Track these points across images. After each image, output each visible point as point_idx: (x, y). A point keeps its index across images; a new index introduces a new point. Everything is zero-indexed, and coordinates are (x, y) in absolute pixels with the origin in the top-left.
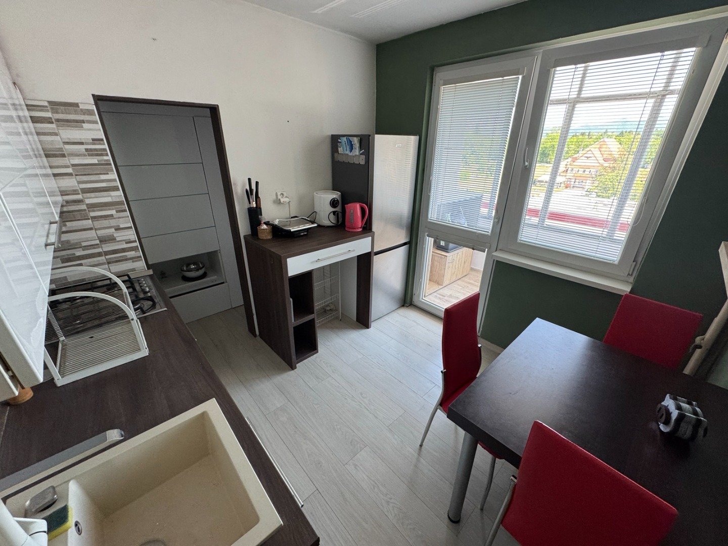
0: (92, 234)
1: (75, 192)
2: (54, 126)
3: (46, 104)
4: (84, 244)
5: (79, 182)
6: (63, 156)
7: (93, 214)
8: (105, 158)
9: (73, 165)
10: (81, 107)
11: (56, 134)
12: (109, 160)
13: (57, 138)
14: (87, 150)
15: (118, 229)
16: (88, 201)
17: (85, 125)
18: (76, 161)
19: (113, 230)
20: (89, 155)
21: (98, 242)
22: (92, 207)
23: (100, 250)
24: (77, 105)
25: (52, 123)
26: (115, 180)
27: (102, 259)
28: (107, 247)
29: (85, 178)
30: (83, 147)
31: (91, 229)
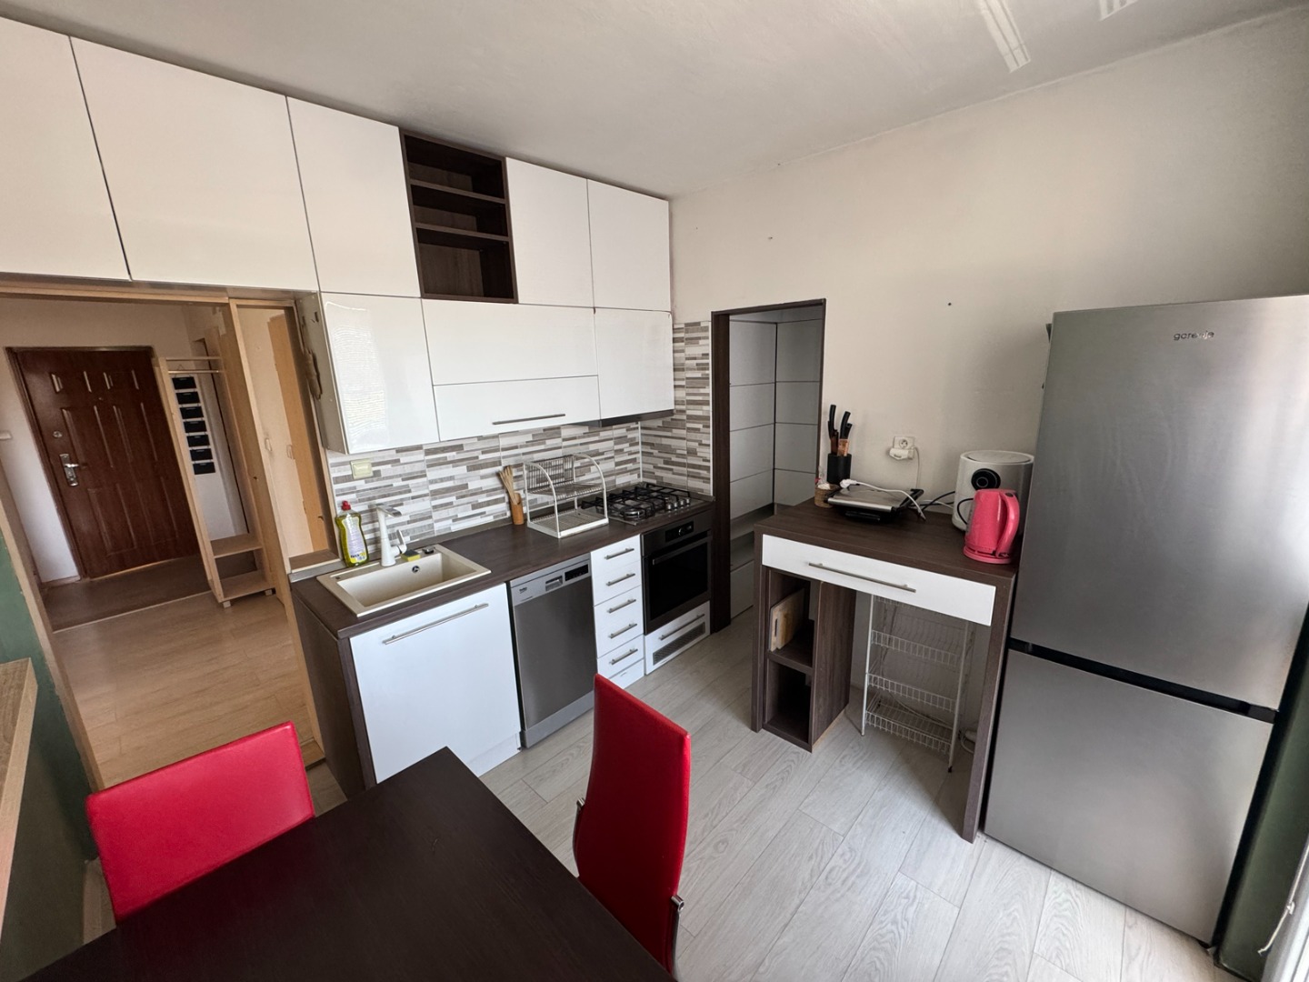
0: (683, 444)
1: (682, 403)
2: (683, 344)
3: (683, 326)
4: (678, 452)
5: (688, 394)
6: (683, 370)
7: (689, 425)
8: (707, 372)
9: (687, 378)
10: (702, 325)
11: (683, 351)
12: (708, 375)
13: (682, 355)
14: (697, 364)
15: (701, 444)
16: (689, 412)
17: (701, 342)
18: (690, 374)
19: (697, 444)
20: (698, 369)
21: (685, 452)
22: (691, 418)
23: (685, 461)
24: (698, 324)
25: (683, 341)
26: (708, 394)
27: (685, 470)
28: (691, 460)
29: (691, 391)
30: (695, 362)
31: (684, 439)
